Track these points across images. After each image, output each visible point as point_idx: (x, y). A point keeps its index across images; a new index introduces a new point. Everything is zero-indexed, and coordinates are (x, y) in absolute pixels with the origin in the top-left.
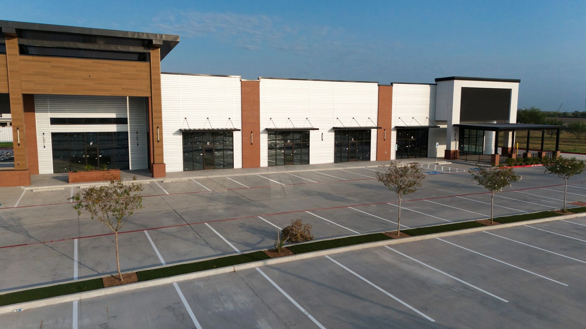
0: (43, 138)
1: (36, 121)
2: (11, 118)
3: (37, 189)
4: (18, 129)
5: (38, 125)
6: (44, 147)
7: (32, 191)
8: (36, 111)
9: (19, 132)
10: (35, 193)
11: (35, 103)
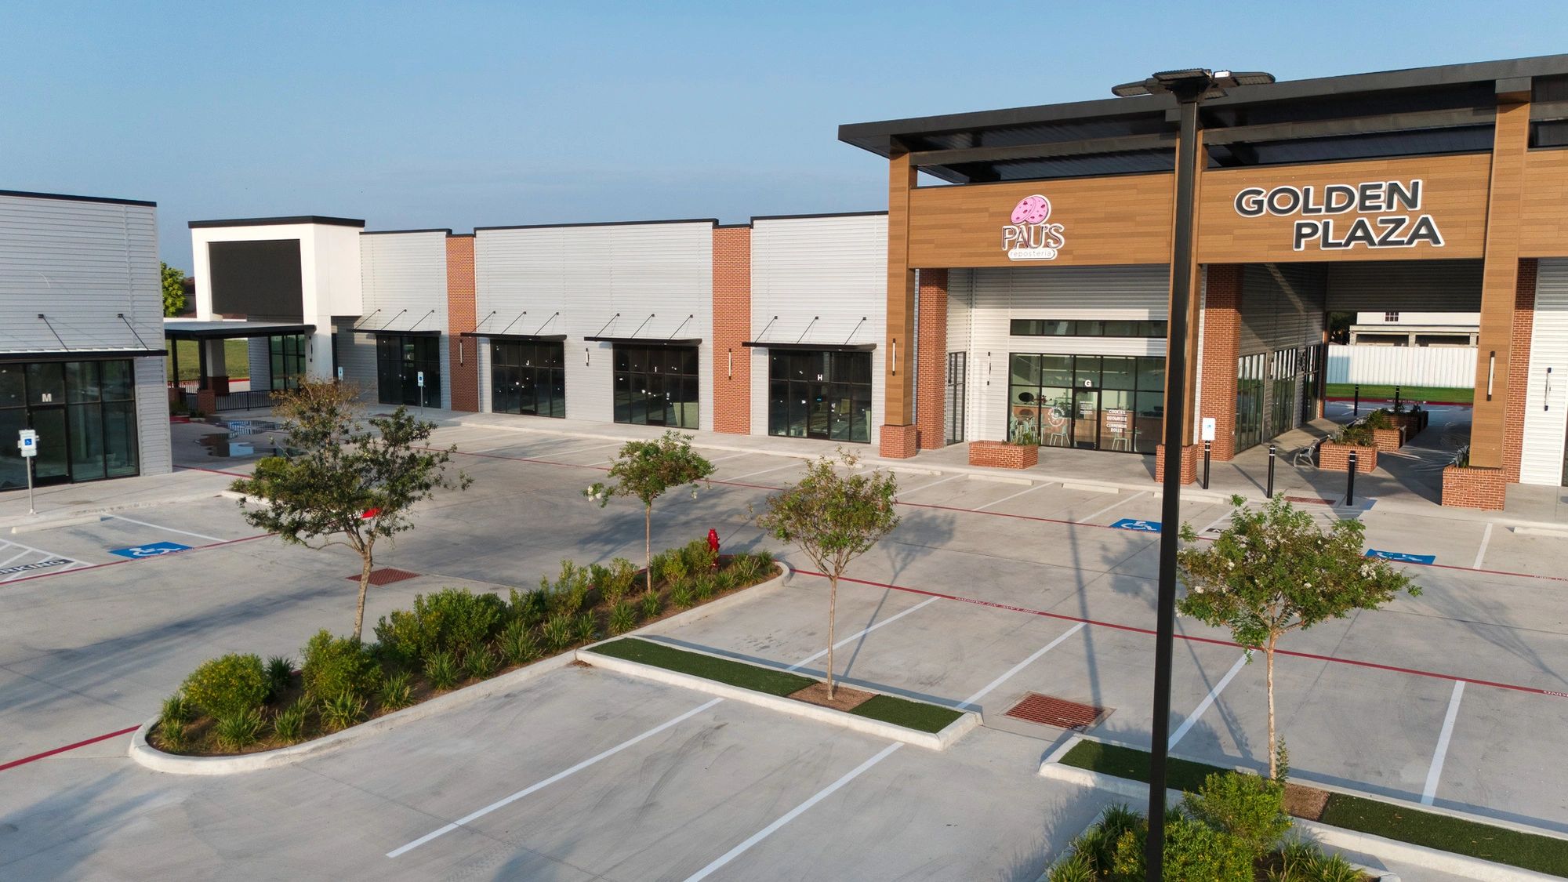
0: (1545, 383)
1: (1534, 333)
2: (1478, 324)
3: (1526, 528)
4: (1493, 354)
5: (1536, 345)
6: (1546, 408)
7: (1512, 530)
8: (1536, 305)
9: (1495, 362)
10: (1522, 538)
11: (1538, 284)
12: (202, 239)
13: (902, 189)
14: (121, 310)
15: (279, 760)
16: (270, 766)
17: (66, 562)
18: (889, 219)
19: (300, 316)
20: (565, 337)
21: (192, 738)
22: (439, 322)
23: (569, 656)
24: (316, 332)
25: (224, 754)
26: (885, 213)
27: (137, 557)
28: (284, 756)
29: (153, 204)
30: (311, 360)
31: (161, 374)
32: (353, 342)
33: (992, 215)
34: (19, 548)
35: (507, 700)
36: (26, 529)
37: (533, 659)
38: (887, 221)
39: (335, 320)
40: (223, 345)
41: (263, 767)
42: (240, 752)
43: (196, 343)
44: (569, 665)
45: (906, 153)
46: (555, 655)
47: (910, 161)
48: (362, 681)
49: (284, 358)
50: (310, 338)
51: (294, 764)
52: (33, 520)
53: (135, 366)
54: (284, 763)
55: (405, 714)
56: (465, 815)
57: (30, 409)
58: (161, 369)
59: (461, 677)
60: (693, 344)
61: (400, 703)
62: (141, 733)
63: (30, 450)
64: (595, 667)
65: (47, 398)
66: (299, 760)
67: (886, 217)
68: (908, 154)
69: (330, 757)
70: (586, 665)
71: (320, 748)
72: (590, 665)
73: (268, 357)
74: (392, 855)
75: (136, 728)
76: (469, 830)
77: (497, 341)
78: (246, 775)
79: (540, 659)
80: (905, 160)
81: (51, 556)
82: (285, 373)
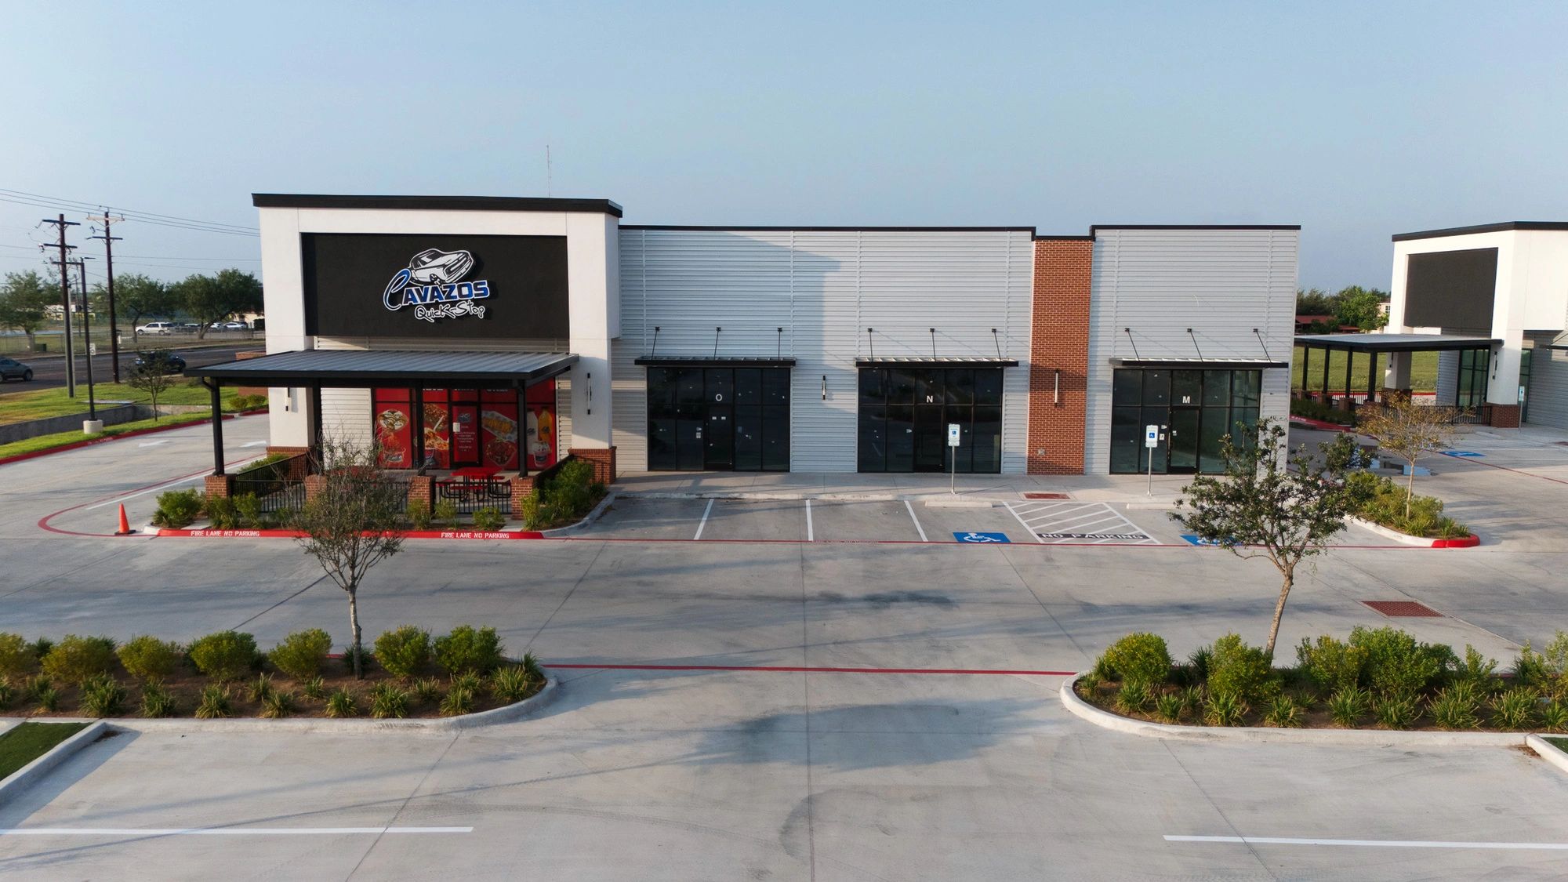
12: (1403, 251)
14: (1256, 326)
15: (1151, 732)
16: (1142, 734)
17: (1145, 537)
19: (1488, 330)
21: (1105, 693)
23: (1516, 738)
24: (1505, 346)
25: (1117, 713)
27: (1199, 544)
28: (1155, 730)
29: (1298, 228)
30: (1494, 377)
31: (1285, 384)
32: (1551, 358)
34: (1123, 521)
35: (1406, 756)
36: (1136, 507)
37: (1466, 727)
39: (1528, 335)
40: (1411, 356)
41: (1136, 732)
42: (1128, 716)
43: (1368, 356)
44: (1511, 747)
46: (1502, 732)
48: (1255, 690)
49: (1473, 373)
50: (1496, 353)
51: (1160, 739)
52: (1148, 500)
53: (1263, 376)
54: (1154, 736)
55: (1283, 733)
56: (1257, 835)
57: (1173, 408)
58: (1286, 379)
59: (1365, 719)
61: (1283, 721)
62: (1074, 678)
63: (1152, 442)
64: (1544, 760)
65: (1186, 400)
66: (1167, 738)
69: (1193, 745)
70: (1534, 753)
71: (1187, 734)
72: (1538, 755)
73: (1457, 372)
74: (1168, 838)
75: (1074, 674)
76: (1251, 849)
78: (1120, 733)
79: (1474, 730)
81: (1140, 531)
82: (1472, 390)
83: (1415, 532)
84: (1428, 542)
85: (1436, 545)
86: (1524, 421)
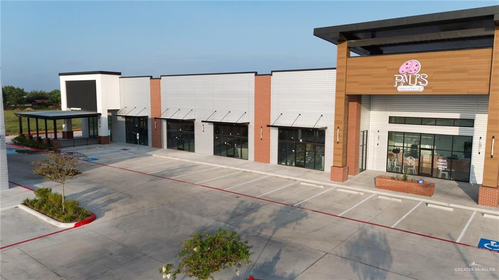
12: (63, 79)
13: (343, 58)
18: (337, 71)
19: (96, 110)
20: (195, 120)
22: (147, 113)
24: (102, 116)
26: (335, 69)
30: (100, 127)
32: (117, 120)
33: (389, 70)
38: (336, 72)
39: (109, 111)
43: (52, 121)
45: (345, 41)
47: (348, 45)
50: (99, 118)
60: (246, 124)
67: (335, 70)
68: (346, 42)
73: (88, 124)
77: (168, 120)
80: (345, 44)
82: (94, 128)
83: (67, 220)
84: (72, 225)
85: (76, 226)
86: (111, 140)
